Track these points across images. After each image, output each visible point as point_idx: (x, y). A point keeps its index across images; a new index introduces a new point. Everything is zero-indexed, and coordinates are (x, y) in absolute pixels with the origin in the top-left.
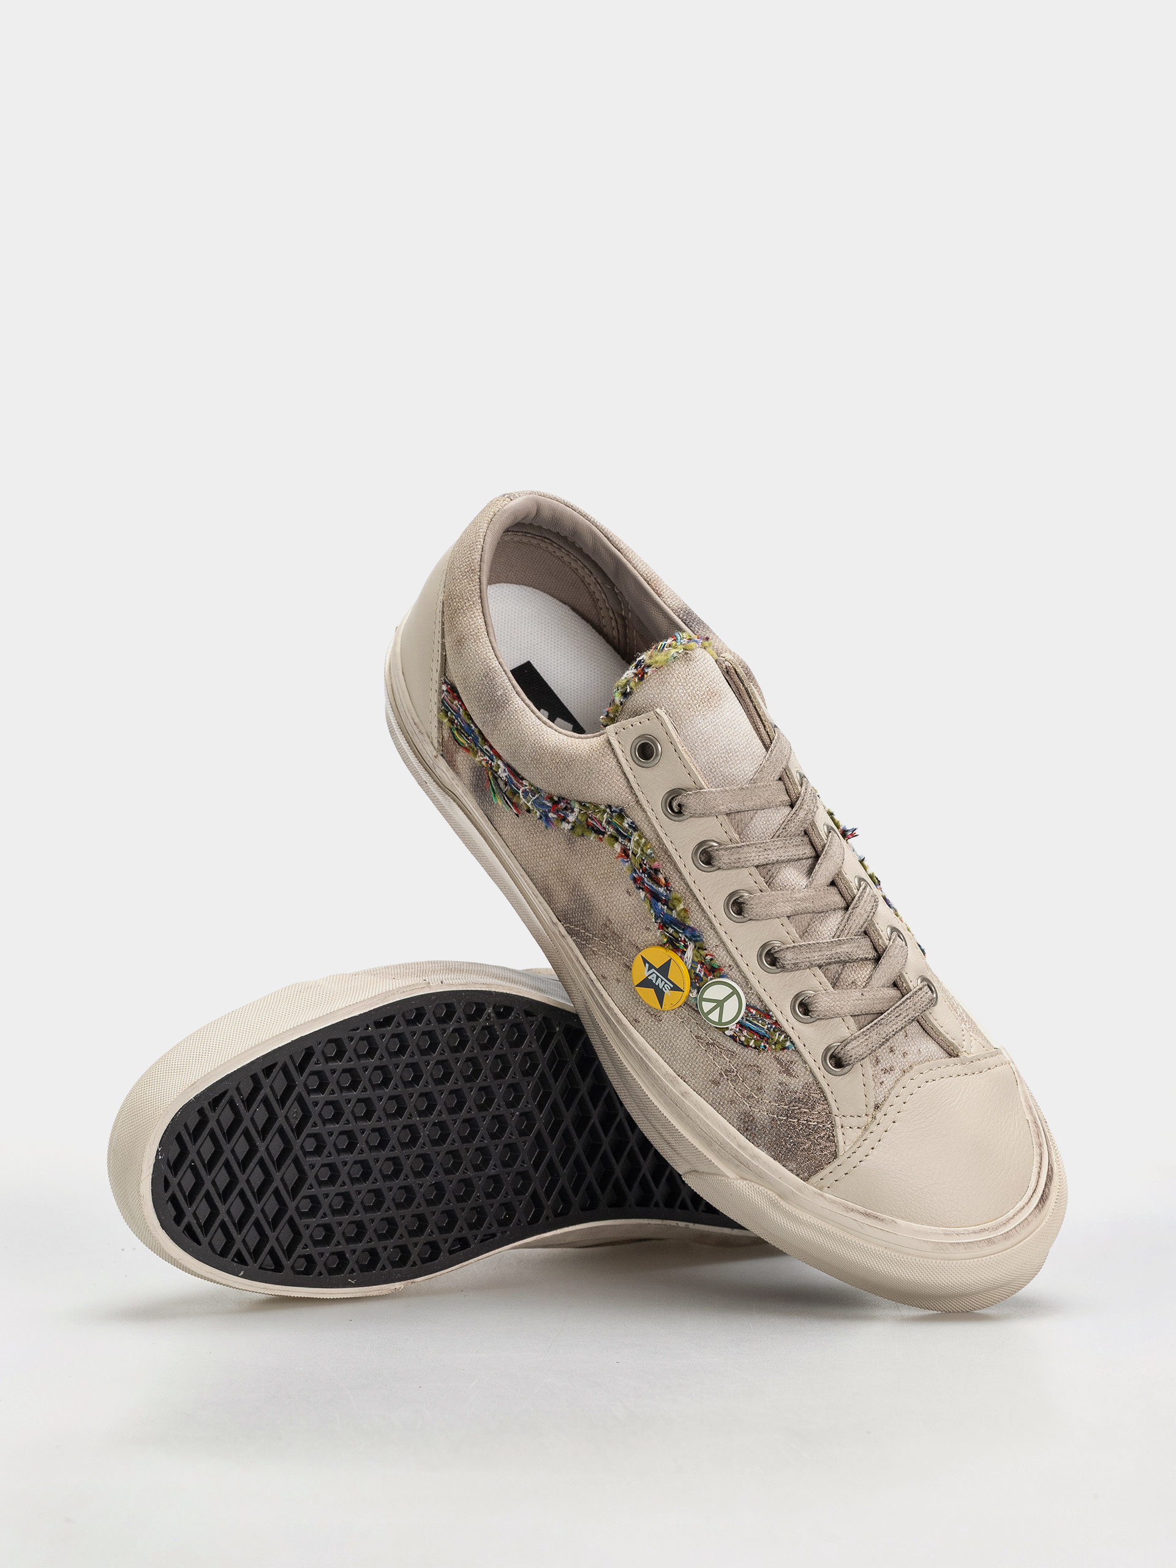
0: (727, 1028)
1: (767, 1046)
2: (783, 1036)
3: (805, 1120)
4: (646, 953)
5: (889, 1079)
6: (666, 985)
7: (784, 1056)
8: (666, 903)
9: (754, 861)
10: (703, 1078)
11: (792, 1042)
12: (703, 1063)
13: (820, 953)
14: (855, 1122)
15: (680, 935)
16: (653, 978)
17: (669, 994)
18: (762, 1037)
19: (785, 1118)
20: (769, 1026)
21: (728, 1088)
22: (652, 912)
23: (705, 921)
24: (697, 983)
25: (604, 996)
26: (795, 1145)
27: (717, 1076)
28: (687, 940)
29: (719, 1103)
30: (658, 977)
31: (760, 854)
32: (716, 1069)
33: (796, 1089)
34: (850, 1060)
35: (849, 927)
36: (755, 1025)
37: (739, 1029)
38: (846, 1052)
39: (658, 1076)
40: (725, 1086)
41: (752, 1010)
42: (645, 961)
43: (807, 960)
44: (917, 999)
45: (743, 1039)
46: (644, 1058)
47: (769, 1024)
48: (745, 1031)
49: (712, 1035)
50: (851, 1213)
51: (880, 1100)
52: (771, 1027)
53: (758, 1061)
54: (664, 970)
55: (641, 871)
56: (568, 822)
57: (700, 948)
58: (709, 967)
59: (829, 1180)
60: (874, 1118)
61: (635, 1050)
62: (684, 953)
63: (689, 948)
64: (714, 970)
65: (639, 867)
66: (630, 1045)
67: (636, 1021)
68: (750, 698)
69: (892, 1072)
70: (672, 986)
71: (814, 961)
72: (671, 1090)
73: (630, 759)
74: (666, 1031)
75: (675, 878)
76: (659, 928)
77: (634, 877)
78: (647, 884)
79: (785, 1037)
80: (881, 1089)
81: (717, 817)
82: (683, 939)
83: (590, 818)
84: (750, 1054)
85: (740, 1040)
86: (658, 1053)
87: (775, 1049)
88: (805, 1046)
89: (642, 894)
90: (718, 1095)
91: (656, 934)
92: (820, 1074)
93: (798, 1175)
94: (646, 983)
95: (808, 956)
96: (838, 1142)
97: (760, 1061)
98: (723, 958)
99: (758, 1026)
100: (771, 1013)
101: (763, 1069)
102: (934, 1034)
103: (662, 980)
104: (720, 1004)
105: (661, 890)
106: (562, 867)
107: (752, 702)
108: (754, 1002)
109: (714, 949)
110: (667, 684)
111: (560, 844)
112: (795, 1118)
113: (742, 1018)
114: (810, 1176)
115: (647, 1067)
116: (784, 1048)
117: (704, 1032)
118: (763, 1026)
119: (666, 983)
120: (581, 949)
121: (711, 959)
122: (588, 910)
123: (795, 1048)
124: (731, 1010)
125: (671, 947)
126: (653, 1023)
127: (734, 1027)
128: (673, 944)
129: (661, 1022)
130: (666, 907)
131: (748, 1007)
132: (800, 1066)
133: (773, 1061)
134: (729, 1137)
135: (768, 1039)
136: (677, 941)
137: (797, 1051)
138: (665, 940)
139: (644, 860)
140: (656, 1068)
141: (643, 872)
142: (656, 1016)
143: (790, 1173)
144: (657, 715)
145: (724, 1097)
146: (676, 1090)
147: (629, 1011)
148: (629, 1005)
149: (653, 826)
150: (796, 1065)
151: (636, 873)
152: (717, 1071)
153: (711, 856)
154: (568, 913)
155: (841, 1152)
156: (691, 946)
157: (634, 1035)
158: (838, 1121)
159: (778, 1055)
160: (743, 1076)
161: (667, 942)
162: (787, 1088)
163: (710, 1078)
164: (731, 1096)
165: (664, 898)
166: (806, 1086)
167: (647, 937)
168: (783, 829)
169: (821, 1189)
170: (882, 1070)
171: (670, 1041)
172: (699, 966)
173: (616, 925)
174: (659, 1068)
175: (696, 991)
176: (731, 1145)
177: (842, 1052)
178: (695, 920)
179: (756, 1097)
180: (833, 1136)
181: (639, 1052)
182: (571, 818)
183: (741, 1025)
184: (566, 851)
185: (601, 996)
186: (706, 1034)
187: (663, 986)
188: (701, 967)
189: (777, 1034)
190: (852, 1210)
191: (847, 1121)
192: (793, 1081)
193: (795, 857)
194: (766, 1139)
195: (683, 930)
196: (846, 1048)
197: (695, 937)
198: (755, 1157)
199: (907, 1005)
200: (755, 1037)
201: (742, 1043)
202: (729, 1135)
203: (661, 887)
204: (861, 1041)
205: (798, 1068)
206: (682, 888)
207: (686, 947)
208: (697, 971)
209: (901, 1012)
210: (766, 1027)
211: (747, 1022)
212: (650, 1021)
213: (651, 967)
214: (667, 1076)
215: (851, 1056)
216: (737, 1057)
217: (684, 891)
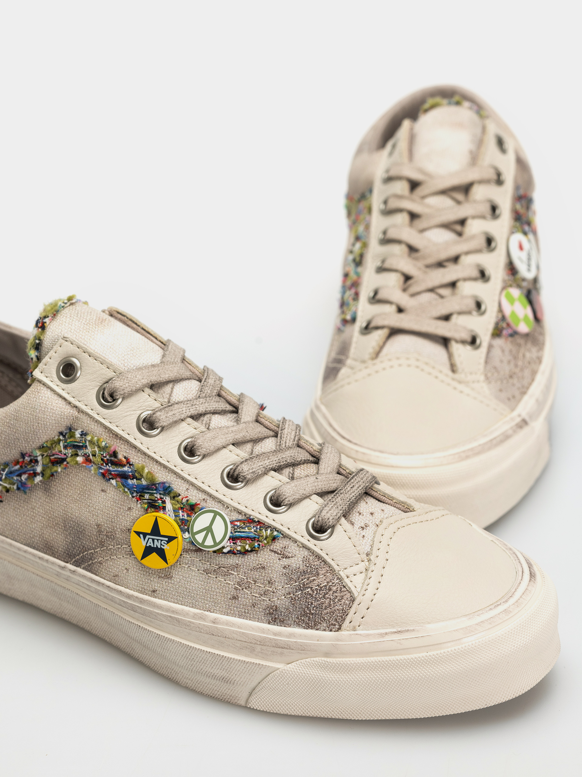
0: (223, 547)
1: (260, 543)
2: (269, 530)
3: (316, 586)
4: (137, 528)
5: (368, 533)
6: (162, 542)
7: (278, 545)
8: (134, 477)
9: (187, 413)
10: (224, 601)
11: (278, 531)
12: (218, 589)
13: (269, 461)
14: (356, 569)
15: (155, 495)
16: (150, 543)
17: (168, 548)
18: (253, 539)
19: (300, 592)
20: (255, 528)
21: (246, 597)
22: (126, 490)
23: (169, 475)
24: (185, 525)
25: (122, 591)
26: (317, 608)
27: (233, 592)
28: (162, 496)
29: (245, 612)
30: (153, 540)
31: (189, 408)
32: (230, 586)
33: (298, 565)
34: (329, 522)
35: (284, 442)
36: (244, 532)
37: (233, 543)
38: (323, 518)
39: (189, 622)
40: (243, 596)
41: (236, 523)
42: (138, 533)
43: (261, 467)
44: (362, 475)
45: (239, 548)
46: (172, 615)
47: (254, 527)
48: (239, 541)
49: (215, 561)
50: (386, 636)
51: (368, 549)
52: (257, 528)
53: (259, 560)
54: (156, 530)
55: (105, 465)
56: (39, 474)
57: (175, 497)
58: (188, 507)
59: (357, 620)
60: (369, 560)
61: (163, 615)
62: (164, 508)
63: (167, 501)
64: (192, 508)
65: (102, 462)
66: (158, 614)
67: (154, 591)
68: (136, 324)
69: (368, 527)
70: (167, 539)
71: (267, 466)
72: (204, 625)
73: (59, 383)
74: (180, 582)
75: (132, 454)
76: (137, 501)
77: (102, 473)
78: (114, 471)
79: (271, 530)
80: (365, 541)
81: (143, 391)
82: (159, 497)
83: (51, 456)
84: (251, 559)
85: (238, 551)
86: (182, 604)
87: (268, 543)
88: (289, 529)
89: (113, 482)
90: (241, 607)
91: (137, 507)
92: (311, 543)
93: (331, 631)
94: (148, 551)
95: (261, 464)
96: (350, 588)
97: (260, 559)
98: (196, 496)
99: (246, 532)
100: (252, 517)
101: (265, 564)
102: (388, 500)
103: (158, 540)
104: (209, 530)
105: (126, 469)
106: (50, 515)
107: (139, 326)
108: (235, 516)
109: (186, 492)
110: (65, 323)
111: (40, 498)
112: (308, 588)
113: (231, 533)
114: (340, 626)
115: (178, 620)
116: (274, 539)
117: (208, 563)
118: (251, 531)
119: (162, 540)
120: (90, 571)
121: (187, 501)
122: (81, 532)
123: (282, 534)
124: (219, 529)
125: (153, 510)
126: (167, 584)
127: (228, 544)
128: (153, 506)
129: (173, 578)
130: (135, 480)
131: (232, 522)
132: (293, 547)
133: (270, 553)
134: (264, 633)
135: (258, 538)
136: (155, 501)
137: (285, 536)
138: (146, 506)
139: (103, 455)
140: (184, 616)
141: (107, 464)
142: (166, 575)
143: (324, 632)
144: (65, 339)
145: (246, 605)
146: (207, 623)
147: (146, 587)
148: (143, 583)
149: (97, 421)
150: (289, 548)
151: (101, 468)
152: (232, 588)
153: (150, 422)
154: (69, 549)
155: (356, 594)
156: (168, 500)
157: (157, 602)
158: (343, 574)
159: (272, 547)
160: (253, 578)
161: (148, 507)
162: (291, 568)
163: (229, 597)
164: (251, 601)
165: (131, 474)
166: (305, 559)
167: (132, 516)
168: (200, 391)
169: (354, 629)
170: (359, 528)
171: (186, 588)
172: (180, 511)
173: (106, 525)
174: (187, 614)
175: (187, 533)
176: (268, 638)
177: (320, 519)
178: (161, 476)
179: (271, 589)
180: (344, 587)
181: (166, 614)
182: (39, 469)
183: (233, 539)
184: (47, 500)
185: (120, 592)
186: (210, 565)
187: (161, 545)
188: (182, 512)
189: (264, 530)
190: (386, 634)
191: (349, 571)
192: (292, 560)
193: (219, 409)
194: (293, 617)
195: (156, 490)
196: (322, 514)
197: (167, 490)
198: (291, 635)
199: (356, 479)
200: (248, 542)
201: (240, 553)
202: (263, 631)
203: (124, 466)
204: (331, 506)
205: (293, 549)
206: (141, 458)
207: (164, 502)
208: (181, 518)
209: (354, 484)
210: (253, 530)
211: (237, 533)
212: (164, 583)
213: (145, 535)
214: (195, 617)
215: (328, 519)
216: (242, 567)
217: (143, 460)
